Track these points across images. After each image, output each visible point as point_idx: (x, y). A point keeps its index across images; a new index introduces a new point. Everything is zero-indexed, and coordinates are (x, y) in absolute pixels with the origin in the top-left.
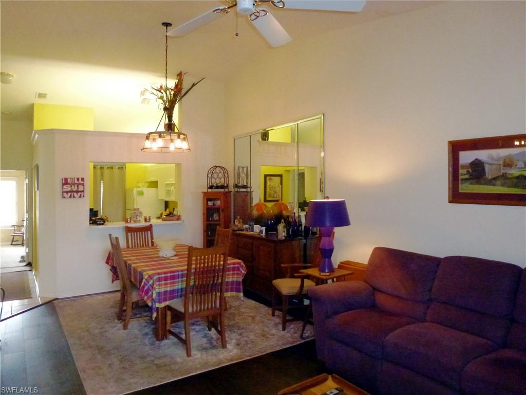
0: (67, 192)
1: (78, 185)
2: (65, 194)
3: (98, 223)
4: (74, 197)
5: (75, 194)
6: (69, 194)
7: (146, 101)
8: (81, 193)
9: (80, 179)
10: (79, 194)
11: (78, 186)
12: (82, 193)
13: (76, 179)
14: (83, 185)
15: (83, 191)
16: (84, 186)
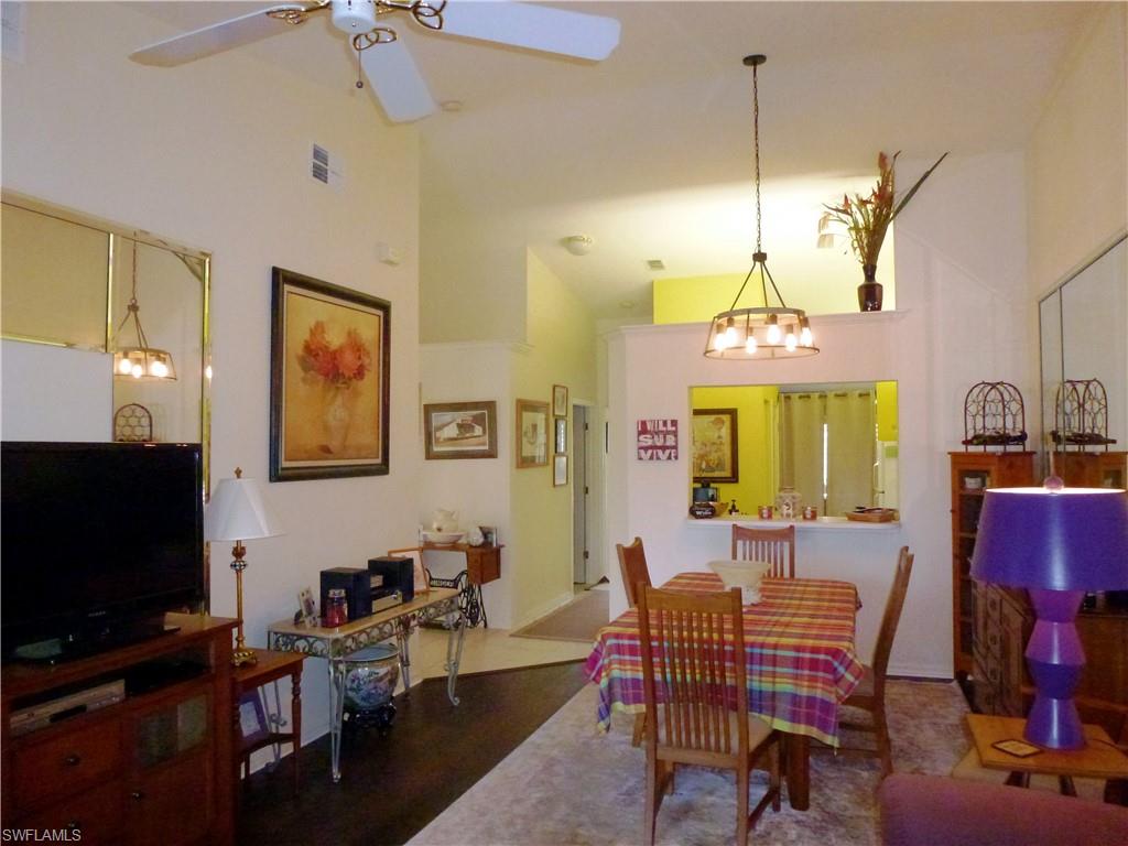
0: (646, 449)
1: (666, 433)
2: (642, 451)
3: (698, 513)
4: (658, 458)
5: (660, 452)
6: (650, 452)
7: (827, 239)
8: (671, 451)
9: (669, 423)
10: (668, 452)
11: (665, 437)
12: (673, 451)
13: (661, 423)
14: (675, 434)
15: (675, 447)
16: (676, 436)
